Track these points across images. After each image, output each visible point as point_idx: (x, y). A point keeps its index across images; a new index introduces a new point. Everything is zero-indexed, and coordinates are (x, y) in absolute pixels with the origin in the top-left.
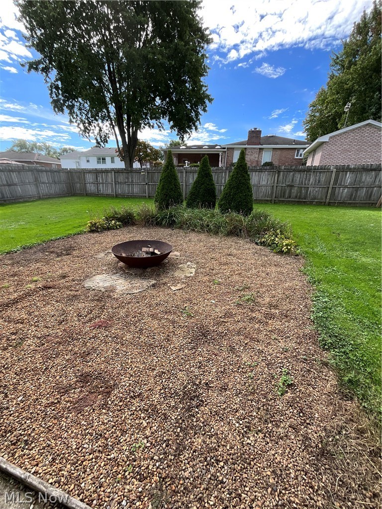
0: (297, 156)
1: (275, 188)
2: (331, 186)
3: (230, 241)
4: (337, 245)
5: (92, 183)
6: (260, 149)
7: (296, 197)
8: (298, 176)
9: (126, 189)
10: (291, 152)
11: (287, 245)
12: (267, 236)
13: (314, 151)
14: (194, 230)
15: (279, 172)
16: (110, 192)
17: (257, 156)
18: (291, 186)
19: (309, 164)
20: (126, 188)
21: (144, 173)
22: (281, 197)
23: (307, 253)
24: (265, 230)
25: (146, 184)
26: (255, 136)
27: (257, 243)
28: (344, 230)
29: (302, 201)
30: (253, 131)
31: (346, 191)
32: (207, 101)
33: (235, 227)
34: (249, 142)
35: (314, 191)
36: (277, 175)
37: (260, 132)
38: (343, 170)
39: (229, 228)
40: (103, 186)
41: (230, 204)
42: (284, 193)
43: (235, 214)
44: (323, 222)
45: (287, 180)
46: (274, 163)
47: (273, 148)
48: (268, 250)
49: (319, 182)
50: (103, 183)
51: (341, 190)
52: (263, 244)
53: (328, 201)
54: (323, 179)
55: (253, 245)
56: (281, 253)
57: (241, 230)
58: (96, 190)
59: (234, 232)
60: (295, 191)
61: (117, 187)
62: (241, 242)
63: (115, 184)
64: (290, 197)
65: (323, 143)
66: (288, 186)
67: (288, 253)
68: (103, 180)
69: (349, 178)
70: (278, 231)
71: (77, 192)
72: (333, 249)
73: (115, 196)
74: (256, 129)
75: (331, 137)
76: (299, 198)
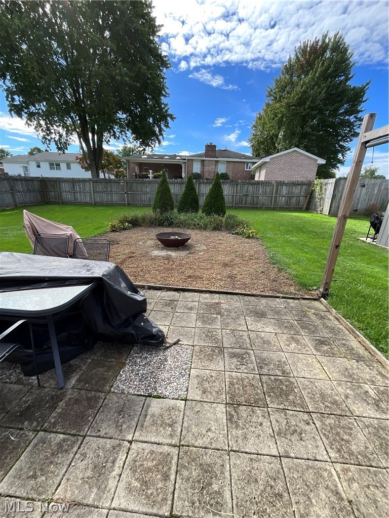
0: (247, 168)
1: (235, 196)
2: (274, 196)
3: (216, 233)
4: (279, 232)
5: (69, 192)
6: (216, 161)
7: (250, 204)
8: (251, 188)
9: (105, 198)
10: (241, 165)
11: (252, 233)
12: (238, 229)
13: (260, 167)
14: (189, 228)
15: (237, 185)
16: (88, 200)
17: (214, 167)
18: (247, 196)
19: (256, 179)
20: (105, 196)
21: (123, 184)
22: (239, 204)
23: (263, 237)
24: (237, 226)
25: (126, 193)
26: (211, 150)
27: (233, 234)
28: (282, 225)
29: (255, 207)
30: (209, 145)
31: (284, 199)
32: (169, 118)
33: (217, 225)
34: (206, 155)
35: (263, 199)
36: (235, 187)
37: (215, 146)
38: (280, 184)
39: (213, 225)
40: (80, 195)
41: (211, 209)
42: (242, 200)
43: (216, 216)
44: (270, 221)
45: (244, 191)
46: (228, 174)
47: (227, 161)
48: (240, 237)
49: (266, 192)
50: (80, 192)
51: (280, 199)
52: (237, 234)
53: (272, 206)
54: (268, 191)
55: (231, 235)
56: (249, 237)
57: (221, 226)
58: (73, 198)
59: (217, 228)
60: (249, 199)
61: (96, 196)
62: (224, 234)
63: (94, 193)
64: (246, 204)
65: (266, 163)
66: (244, 195)
67: (252, 237)
68: (80, 188)
69: (284, 190)
70: (245, 225)
71: (51, 200)
72: (276, 234)
73: (93, 203)
74: (211, 143)
75: (271, 159)
76: (253, 204)
